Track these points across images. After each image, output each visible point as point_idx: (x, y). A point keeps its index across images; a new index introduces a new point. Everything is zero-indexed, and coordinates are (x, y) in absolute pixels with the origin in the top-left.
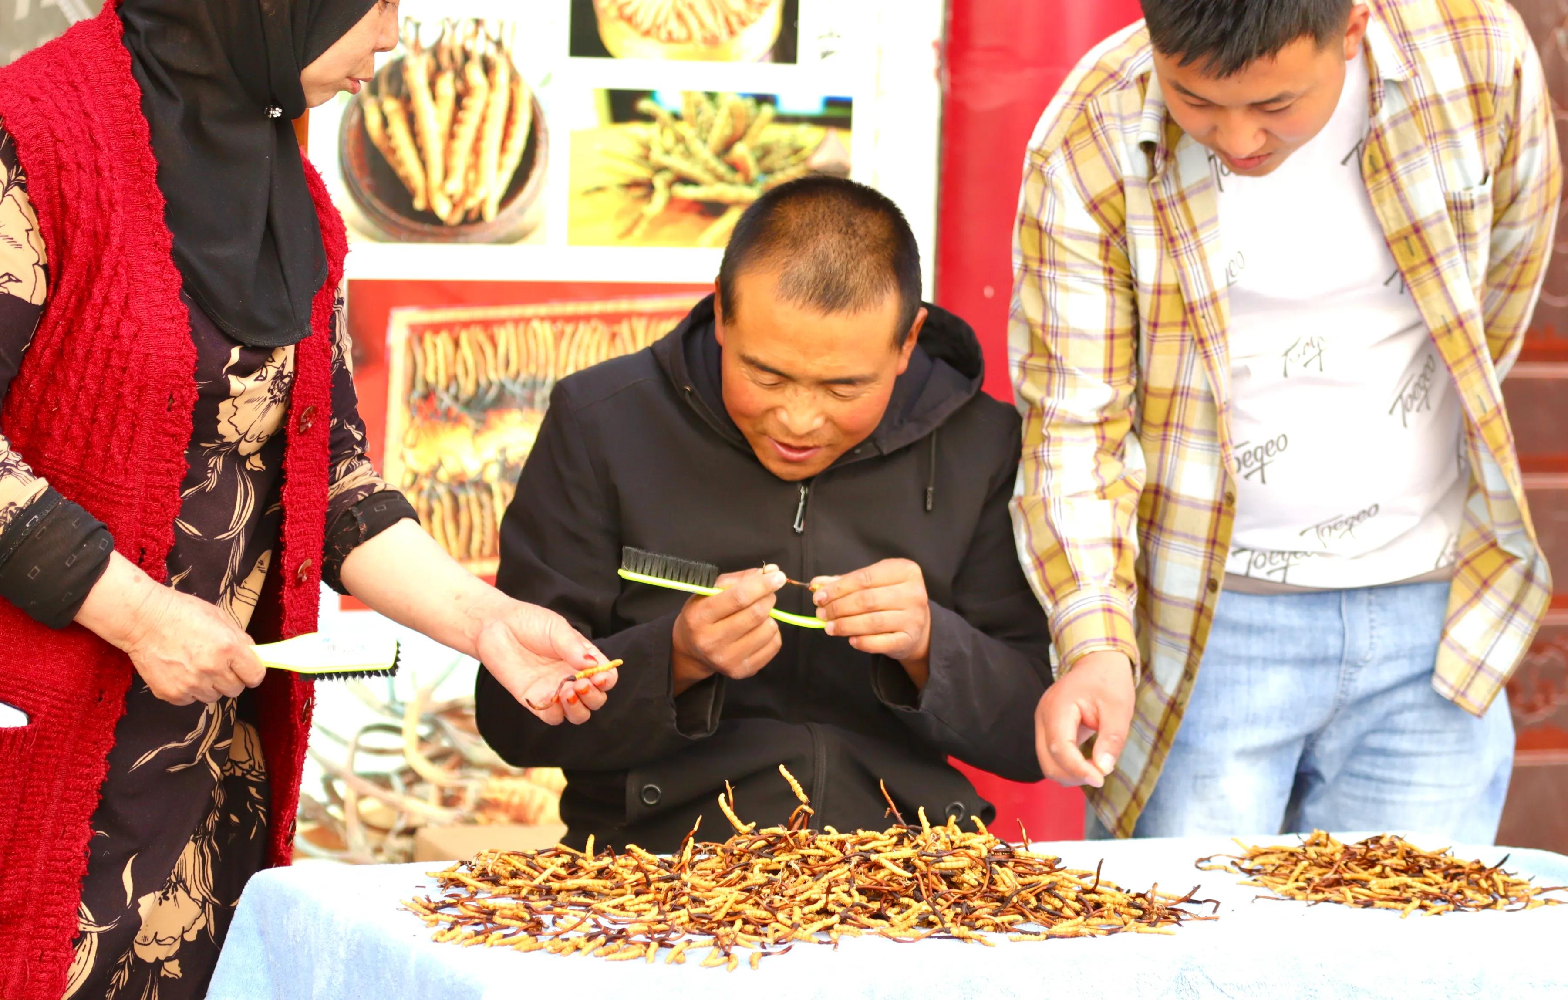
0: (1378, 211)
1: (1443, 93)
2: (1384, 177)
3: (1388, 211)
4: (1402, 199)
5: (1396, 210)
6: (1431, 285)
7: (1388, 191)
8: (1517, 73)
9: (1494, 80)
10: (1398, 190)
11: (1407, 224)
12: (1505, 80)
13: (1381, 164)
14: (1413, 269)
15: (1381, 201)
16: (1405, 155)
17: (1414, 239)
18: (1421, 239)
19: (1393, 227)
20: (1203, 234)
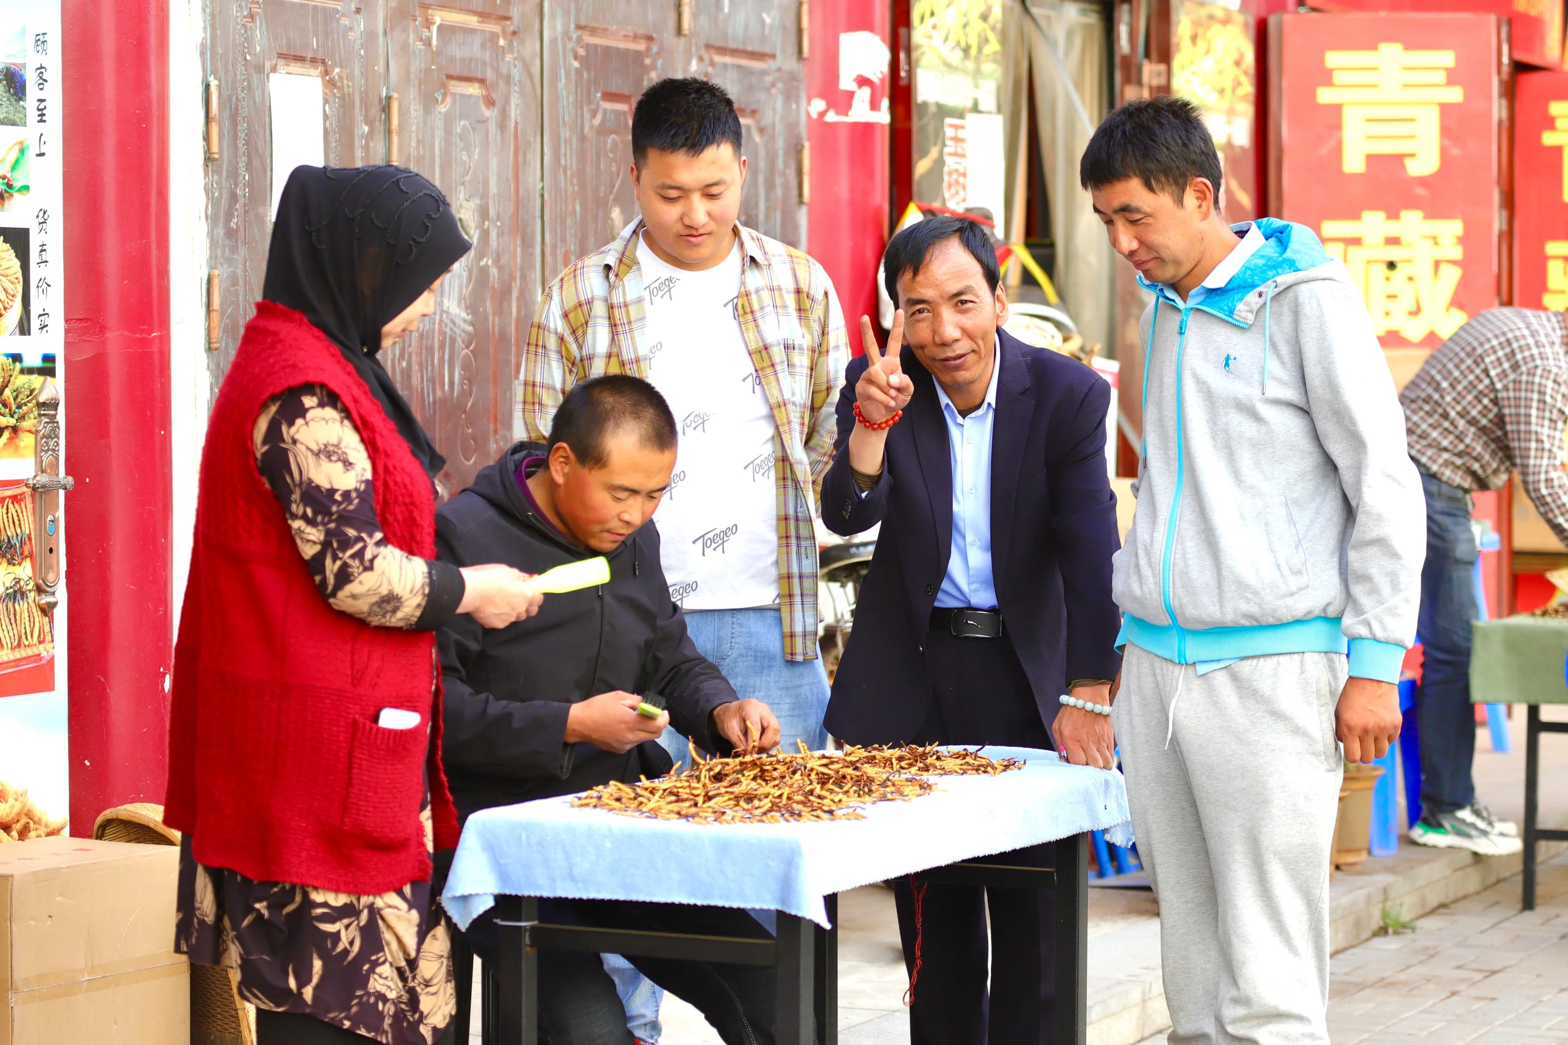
0: (745, 335)
1: (784, 287)
2: (750, 317)
3: (751, 336)
4: (759, 332)
5: (756, 337)
6: (772, 378)
7: (751, 325)
8: (826, 294)
9: (812, 292)
10: (757, 326)
11: (761, 344)
12: (820, 296)
13: (748, 310)
14: (763, 369)
15: (747, 330)
16: (762, 308)
17: (764, 352)
18: (768, 353)
19: (753, 346)
20: (634, 325)
